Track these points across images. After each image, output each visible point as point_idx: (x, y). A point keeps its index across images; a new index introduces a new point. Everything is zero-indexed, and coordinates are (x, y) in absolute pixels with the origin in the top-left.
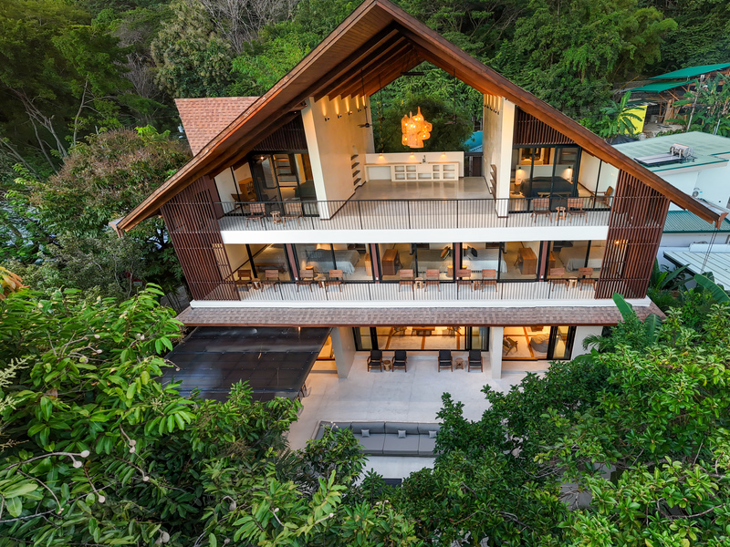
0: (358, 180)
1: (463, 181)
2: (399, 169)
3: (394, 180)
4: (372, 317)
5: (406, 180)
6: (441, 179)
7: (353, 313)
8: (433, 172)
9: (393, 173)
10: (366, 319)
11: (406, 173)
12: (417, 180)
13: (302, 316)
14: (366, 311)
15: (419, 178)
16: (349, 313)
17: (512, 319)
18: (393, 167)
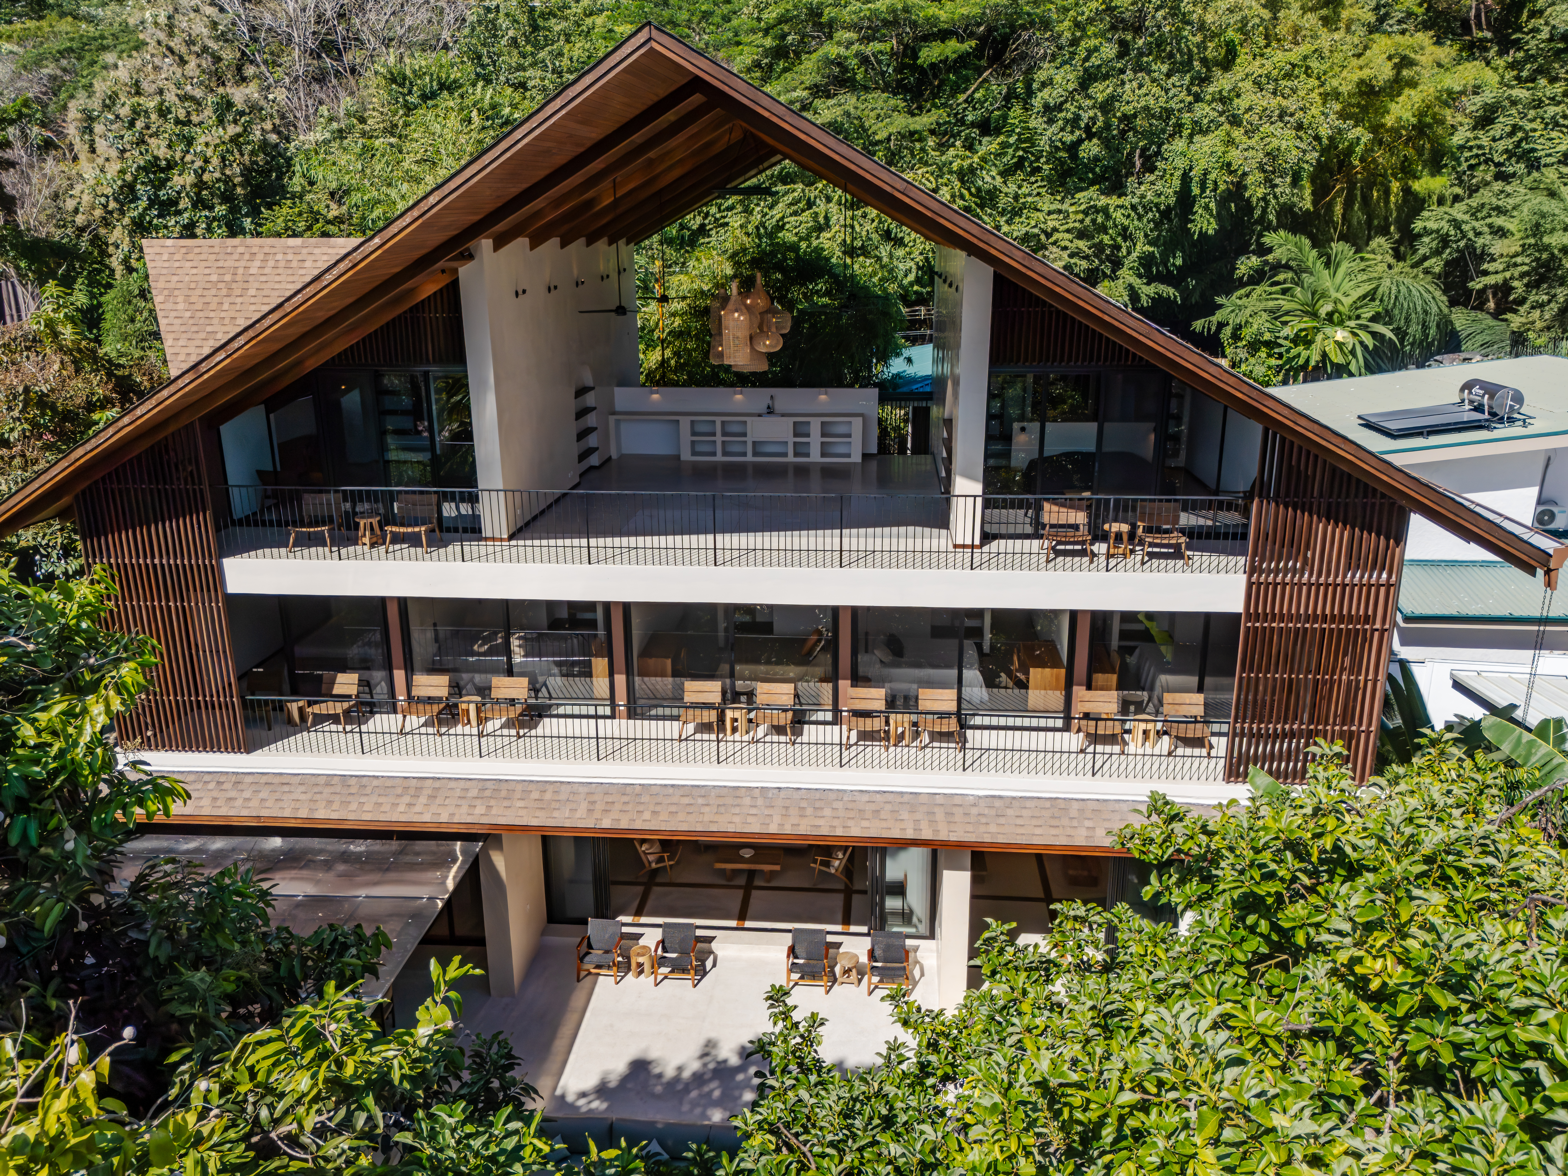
0: (590, 451)
1: (873, 465)
2: (700, 428)
3: (686, 456)
4: (599, 807)
5: (719, 458)
6: (815, 456)
7: (548, 796)
8: (791, 440)
9: (686, 436)
10: (581, 812)
11: (719, 439)
12: (750, 458)
13: (407, 799)
14: (583, 790)
15: (755, 454)
16: (535, 795)
17: (993, 828)
18: (685, 423)
